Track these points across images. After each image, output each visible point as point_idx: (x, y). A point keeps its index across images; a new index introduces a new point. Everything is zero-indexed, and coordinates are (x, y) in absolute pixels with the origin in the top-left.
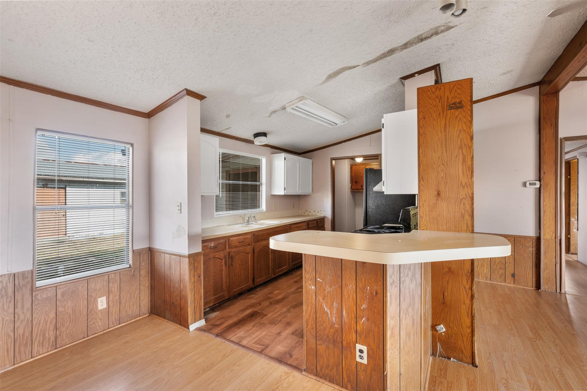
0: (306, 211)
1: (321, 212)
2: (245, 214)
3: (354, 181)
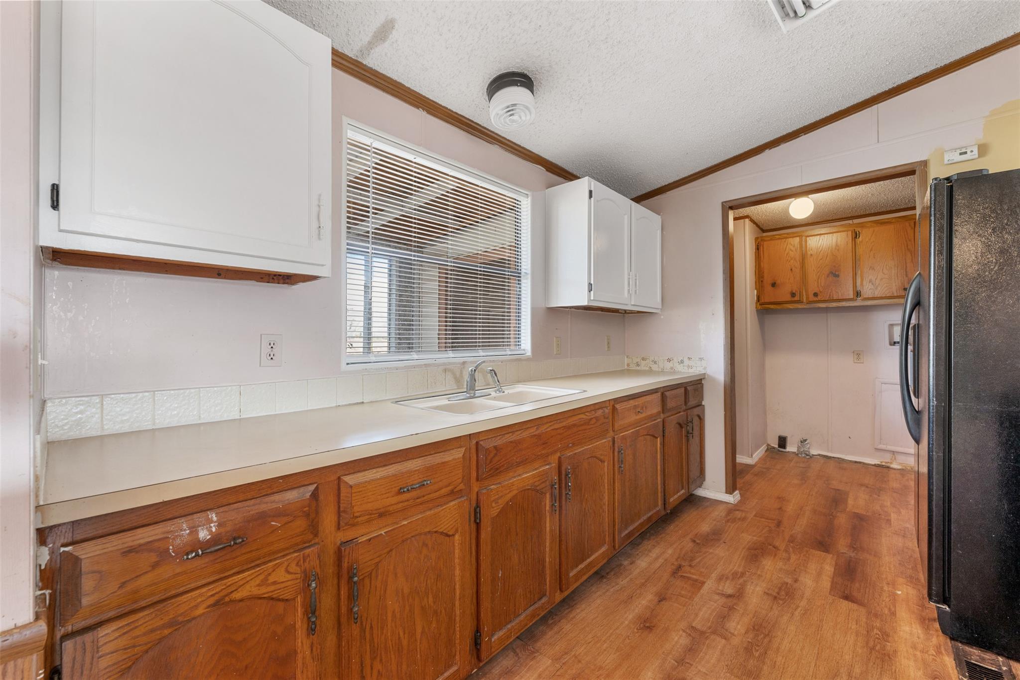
1: (691, 363)
2: (464, 363)
3: (768, 280)
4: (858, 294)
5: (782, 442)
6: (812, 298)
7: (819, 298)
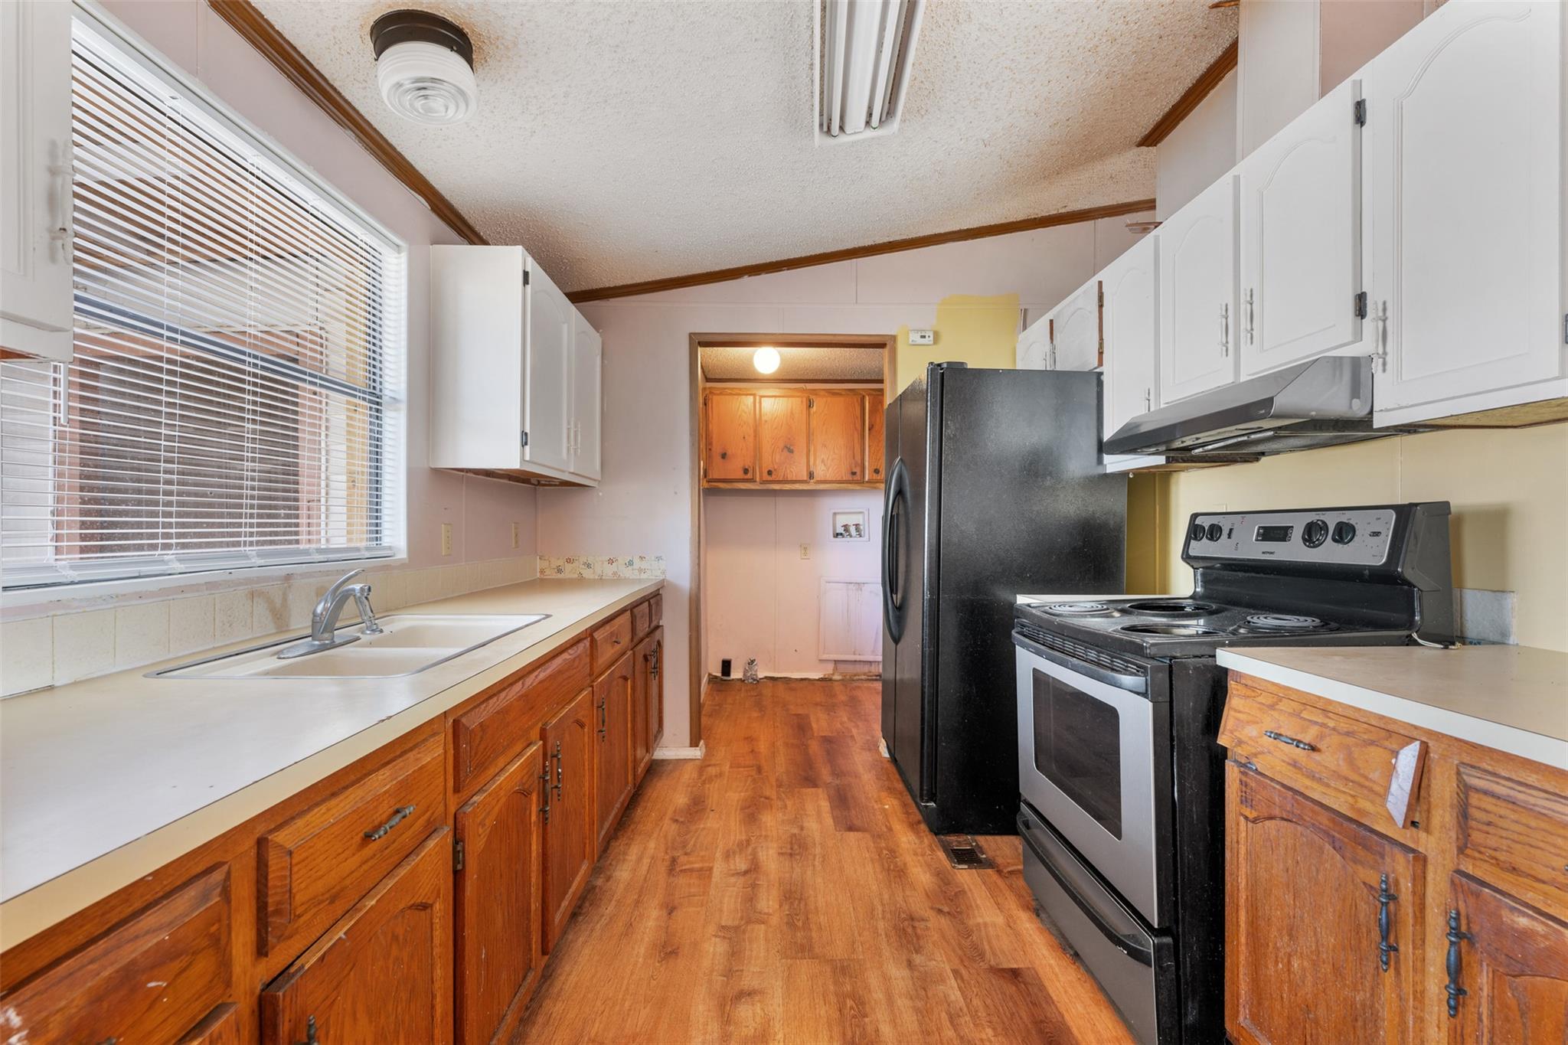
0: (569, 561)
1: (644, 565)
2: (288, 577)
3: (717, 449)
4: (811, 475)
5: (726, 666)
6: (766, 477)
7: (773, 477)
